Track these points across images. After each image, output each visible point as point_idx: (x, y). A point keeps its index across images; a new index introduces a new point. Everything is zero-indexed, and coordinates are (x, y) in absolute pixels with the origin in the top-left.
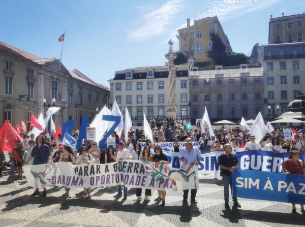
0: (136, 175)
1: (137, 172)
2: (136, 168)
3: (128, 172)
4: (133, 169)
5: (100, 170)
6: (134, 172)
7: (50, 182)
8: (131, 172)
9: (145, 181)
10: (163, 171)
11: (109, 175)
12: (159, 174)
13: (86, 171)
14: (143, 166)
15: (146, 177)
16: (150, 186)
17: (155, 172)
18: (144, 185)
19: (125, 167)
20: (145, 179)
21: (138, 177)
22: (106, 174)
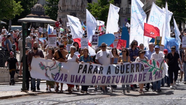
0: (138, 73)
1: (139, 71)
2: (137, 68)
3: (131, 72)
4: (135, 69)
5: (102, 71)
6: (136, 71)
7: (53, 77)
8: (134, 72)
9: (145, 77)
10: (156, 65)
11: (110, 77)
12: (154, 69)
13: (90, 69)
14: (142, 65)
15: (146, 74)
16: (149, 80)
17: (151, 68)
18: (145, 80)
19: (129, 69)
20: (145, 75)
21: (140, 75)
22: (107, 76)
